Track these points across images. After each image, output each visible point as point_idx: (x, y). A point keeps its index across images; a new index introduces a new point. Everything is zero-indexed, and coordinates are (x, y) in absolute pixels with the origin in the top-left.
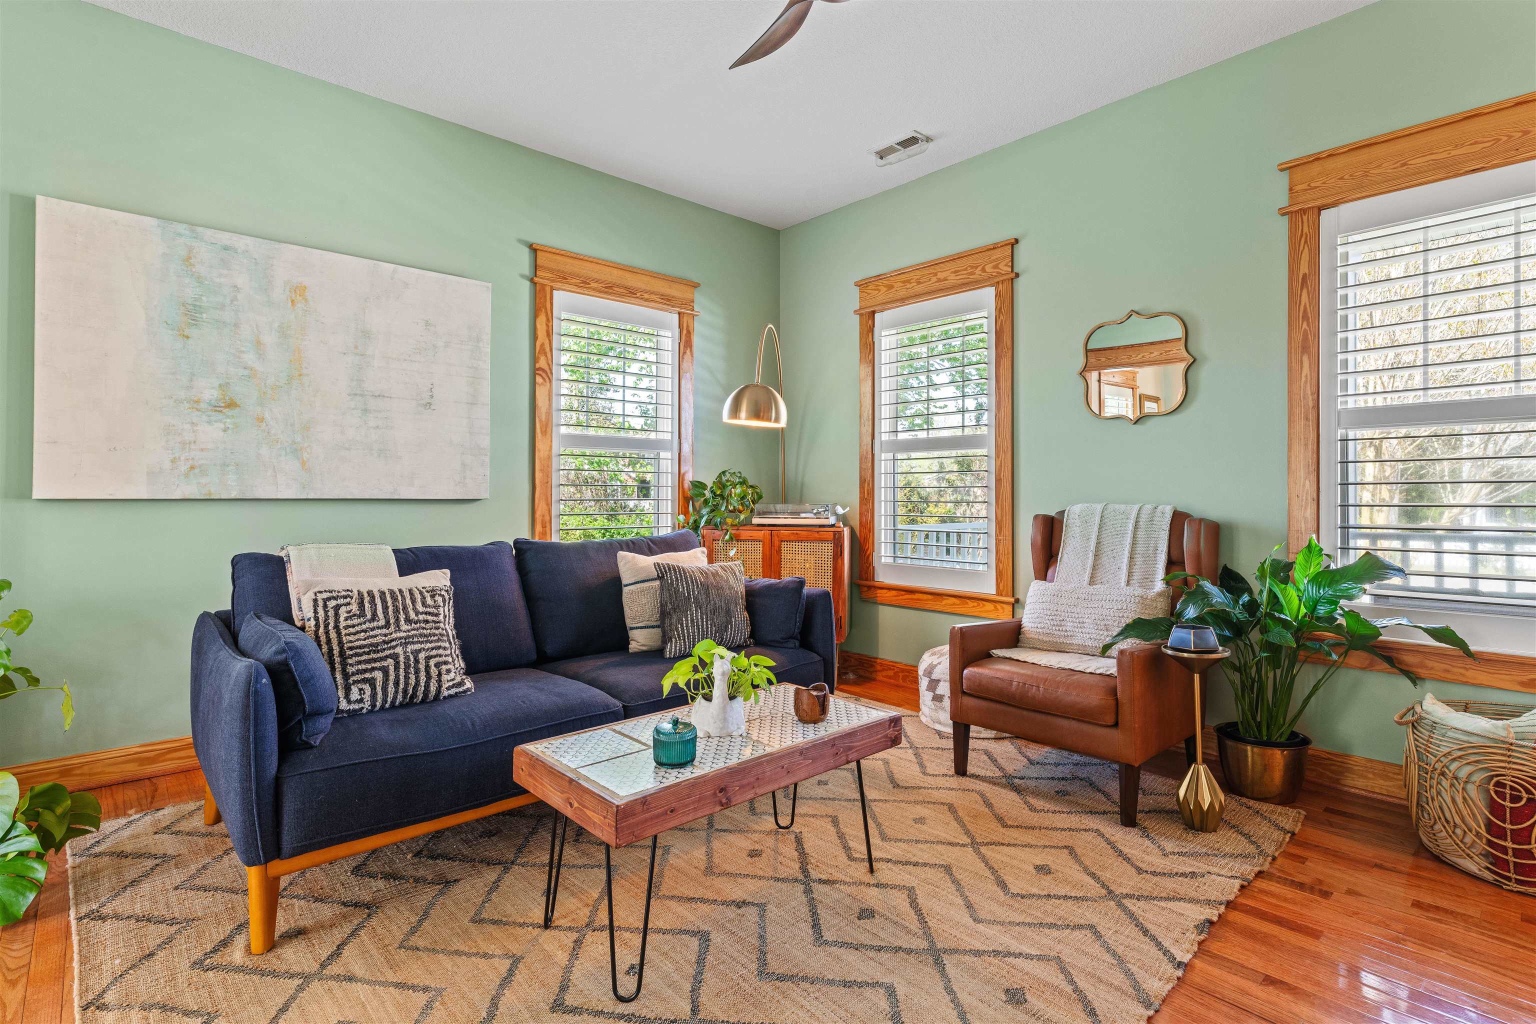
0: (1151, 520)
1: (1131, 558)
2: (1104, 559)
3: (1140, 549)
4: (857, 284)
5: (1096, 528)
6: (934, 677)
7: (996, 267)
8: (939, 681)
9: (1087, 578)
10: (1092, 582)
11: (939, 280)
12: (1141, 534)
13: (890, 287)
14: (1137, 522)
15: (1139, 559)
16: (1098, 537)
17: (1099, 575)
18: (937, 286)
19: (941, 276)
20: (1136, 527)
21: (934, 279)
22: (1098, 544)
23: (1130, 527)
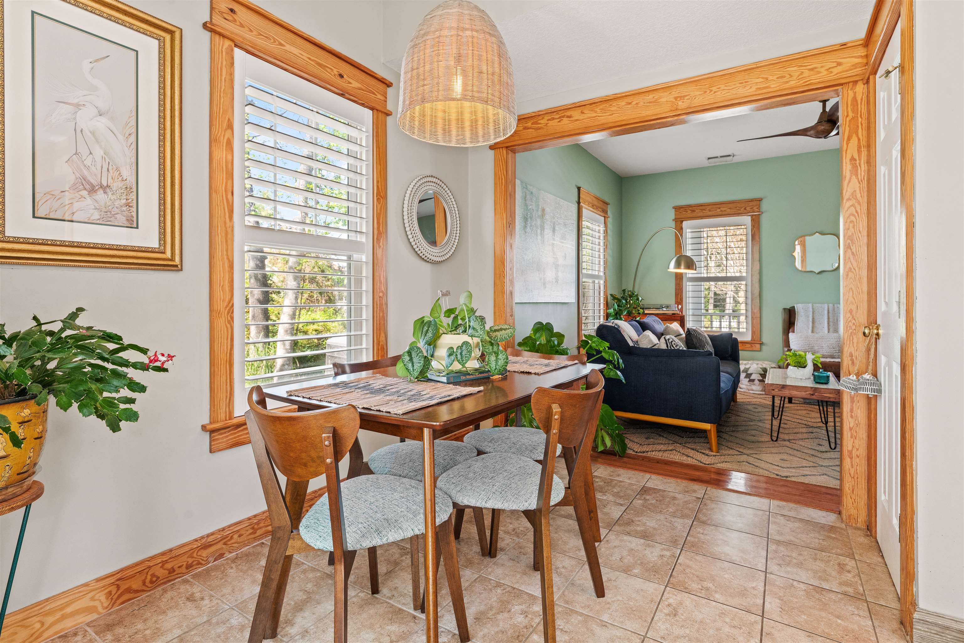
0: (834, 310)
1: (828, 323)
2: (816, 325)
3: (831, 320)
4: (674, 208)
5: (811, 313)
6: (749, 372)
7: (752, 208)
8: (752, 374)
9: (810, 331)
10: (813, 332)
11: (722, 211)
12: (831, 315)
13: (693, 211)
14: (828, 310)
15: (831, 324)
16: (813, 316)
17: (815, 330)
18: (721, 213)
19: (723, 209)
20: (828, 313)
21: (719, 210)
22: (813, 319)
23: (826, 312)
